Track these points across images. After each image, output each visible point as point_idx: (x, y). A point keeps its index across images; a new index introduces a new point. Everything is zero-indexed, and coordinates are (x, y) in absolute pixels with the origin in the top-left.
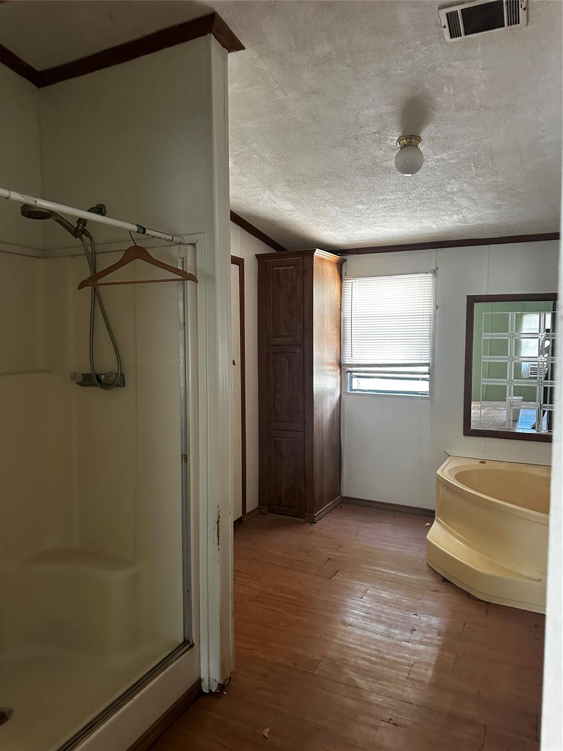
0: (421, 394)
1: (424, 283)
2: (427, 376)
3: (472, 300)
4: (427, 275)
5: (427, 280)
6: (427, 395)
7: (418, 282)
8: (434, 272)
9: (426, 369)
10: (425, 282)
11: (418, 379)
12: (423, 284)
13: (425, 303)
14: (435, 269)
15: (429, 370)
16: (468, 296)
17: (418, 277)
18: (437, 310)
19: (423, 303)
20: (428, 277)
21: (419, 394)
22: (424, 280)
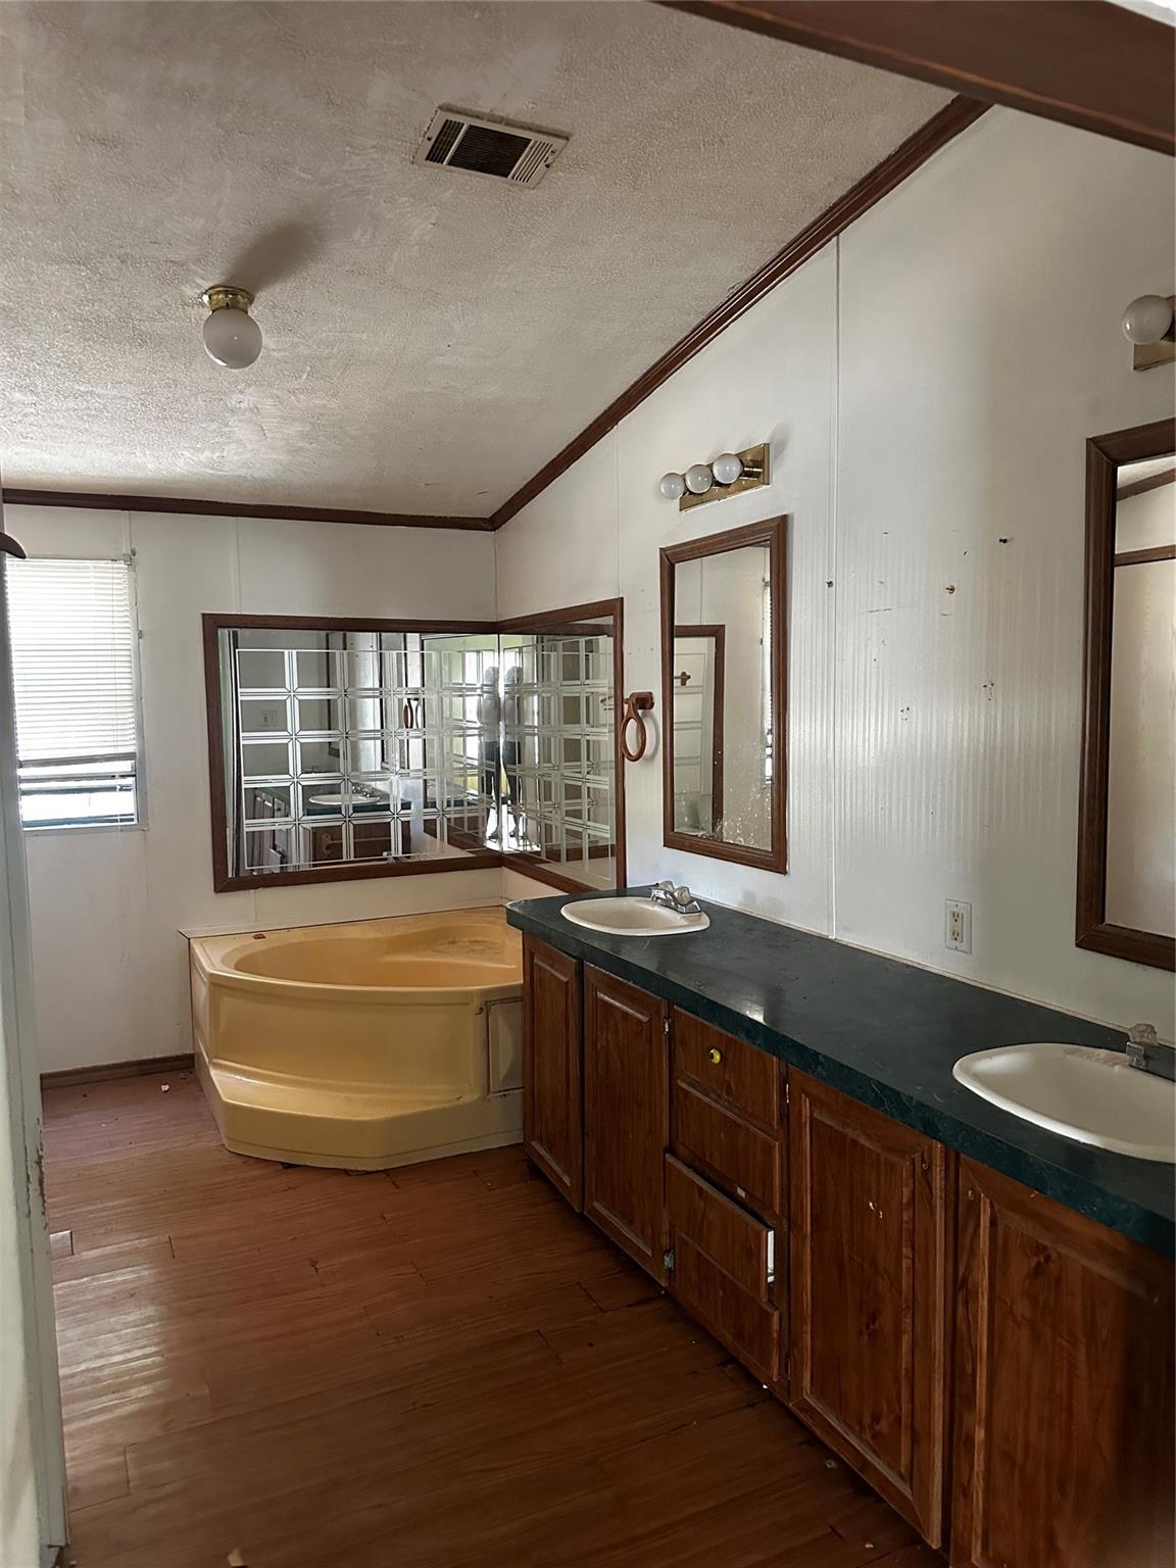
0: (122, 820)
1: (111, 581)
2: (130, 781)
3: (213, 624)
4: (116, 565)
5: (115, 575)
6: (132, 820)
7: (95, 577)
8: (130, 559)
9: (126, 766)
10: (113, 578)
11: (112, 789)
12: (107, 583)
13: (116, 625)
14: (130, 553)
15: (134, 768)
16: (204, 615)
17: (95, 567)
18: (141, 640)
19: (110, 625)
20: (118, 568)
21: (116, 821)
22: (111, 575)
